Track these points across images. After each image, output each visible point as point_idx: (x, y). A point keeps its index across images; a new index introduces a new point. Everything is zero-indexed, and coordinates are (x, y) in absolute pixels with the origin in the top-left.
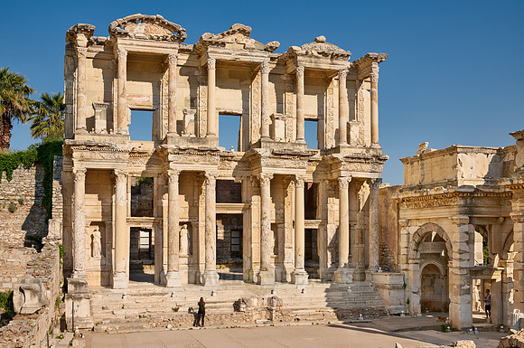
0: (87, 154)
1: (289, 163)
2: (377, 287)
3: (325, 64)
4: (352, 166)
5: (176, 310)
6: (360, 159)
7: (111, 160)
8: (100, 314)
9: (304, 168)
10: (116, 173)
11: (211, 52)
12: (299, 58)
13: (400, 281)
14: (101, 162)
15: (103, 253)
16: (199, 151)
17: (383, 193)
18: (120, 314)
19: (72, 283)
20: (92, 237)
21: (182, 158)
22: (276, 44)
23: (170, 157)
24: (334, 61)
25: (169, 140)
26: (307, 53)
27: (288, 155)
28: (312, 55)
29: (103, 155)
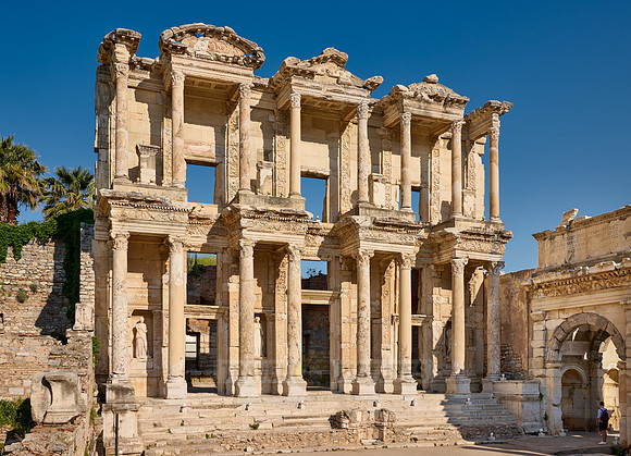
0: (131, 212)
1: (393, 237)
2: (502, 399)
3: (436, 112)
4: (469, 245)
5: (255, 427)
6: (479, 235)
7: (163, 223)
8: (152, 434)
9: (411, 244)
10: (171, 240)
11: (296, 84)
12: (406, 101)
13: (535, 391)
14: (149, 223)
15: (150, 353)
16: (281, 214)
17: (504, 281)
18: (180, 433)
19: (112, 388)
20: (135, 331)
21: (257, 224)
22: (379, 79)
23: (244, 222)
24: (448, 109)
25: (242, 199)
26: (416, 94)
27: (394, 226)
28: (421, 99)
29: (154, 214)
